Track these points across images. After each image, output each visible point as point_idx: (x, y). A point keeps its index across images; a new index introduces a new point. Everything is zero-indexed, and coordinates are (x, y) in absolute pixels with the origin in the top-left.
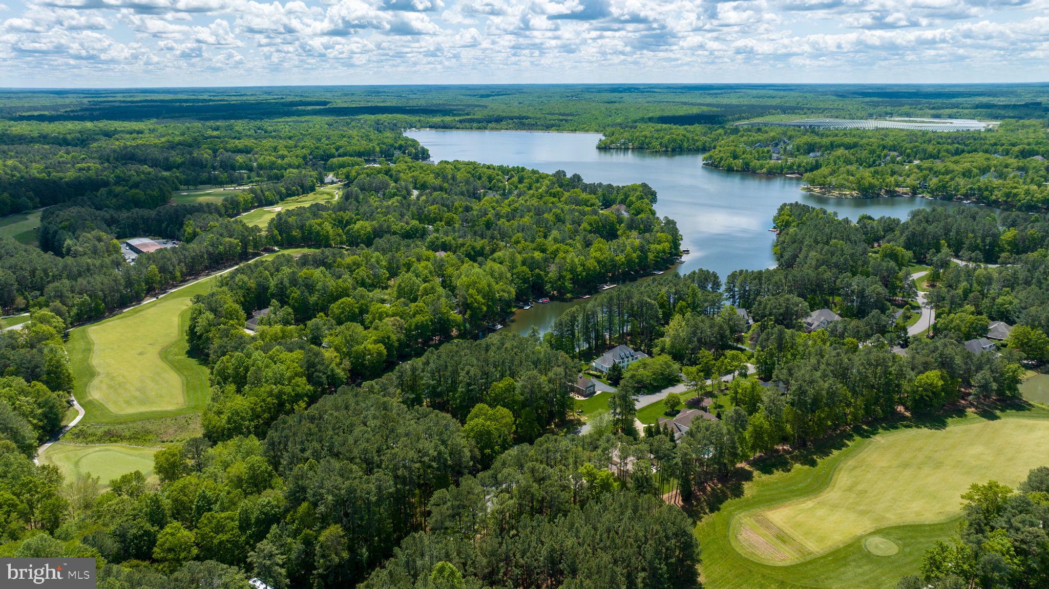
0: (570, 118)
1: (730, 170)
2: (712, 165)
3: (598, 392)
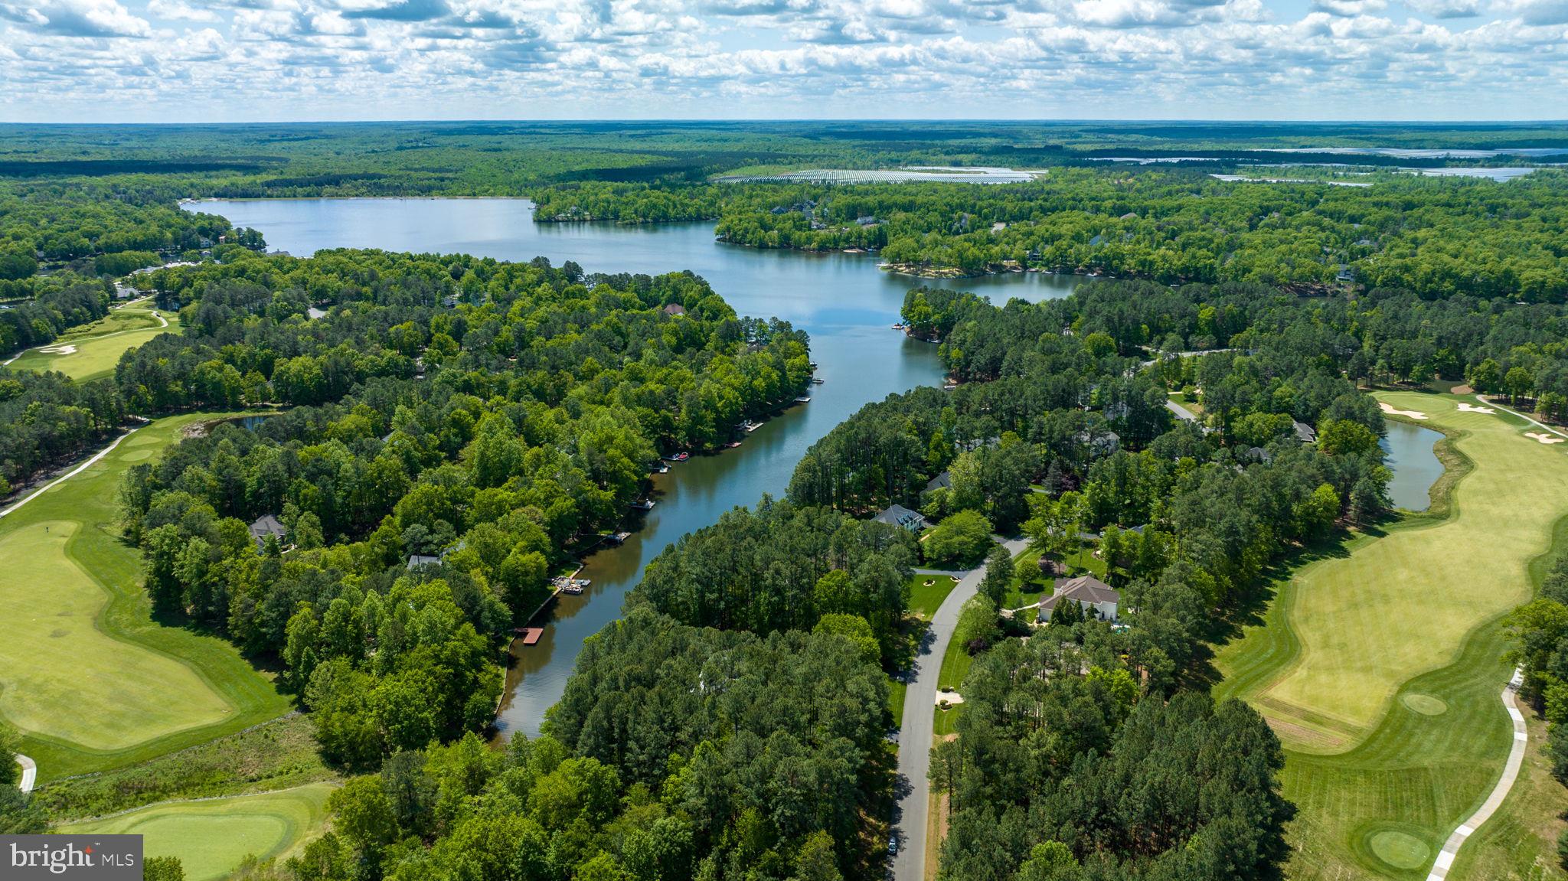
0: (450, 175)
2: (730, 240)
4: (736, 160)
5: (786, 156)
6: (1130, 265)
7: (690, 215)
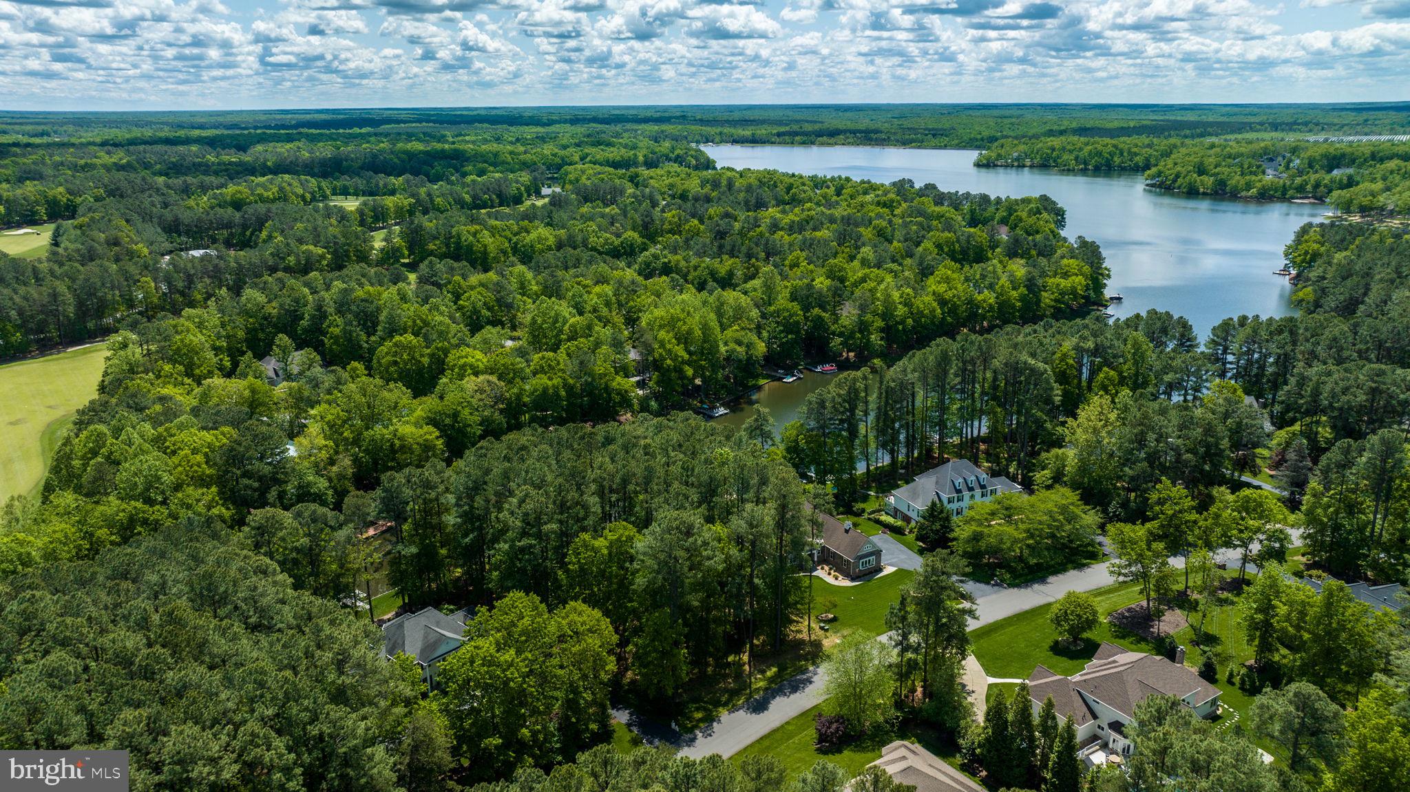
0: (940, 133)
1: (1192, 193)
2: (1160, 186)
3: (889, 570)
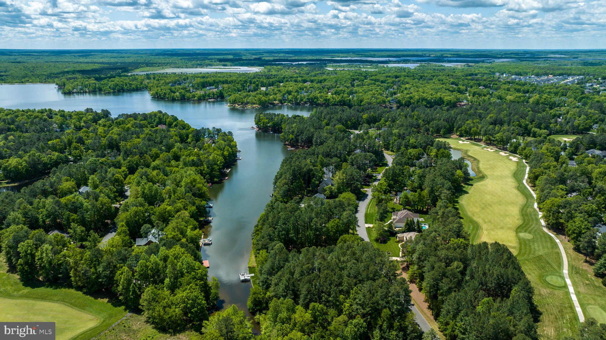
2: (159, 98)
4: (137, 65)
5: (156, 64)
6: (321, 101)
7: (133, 88)
